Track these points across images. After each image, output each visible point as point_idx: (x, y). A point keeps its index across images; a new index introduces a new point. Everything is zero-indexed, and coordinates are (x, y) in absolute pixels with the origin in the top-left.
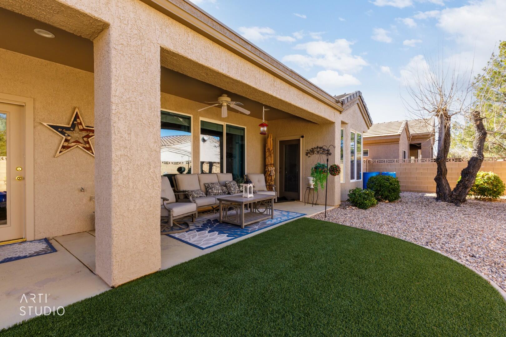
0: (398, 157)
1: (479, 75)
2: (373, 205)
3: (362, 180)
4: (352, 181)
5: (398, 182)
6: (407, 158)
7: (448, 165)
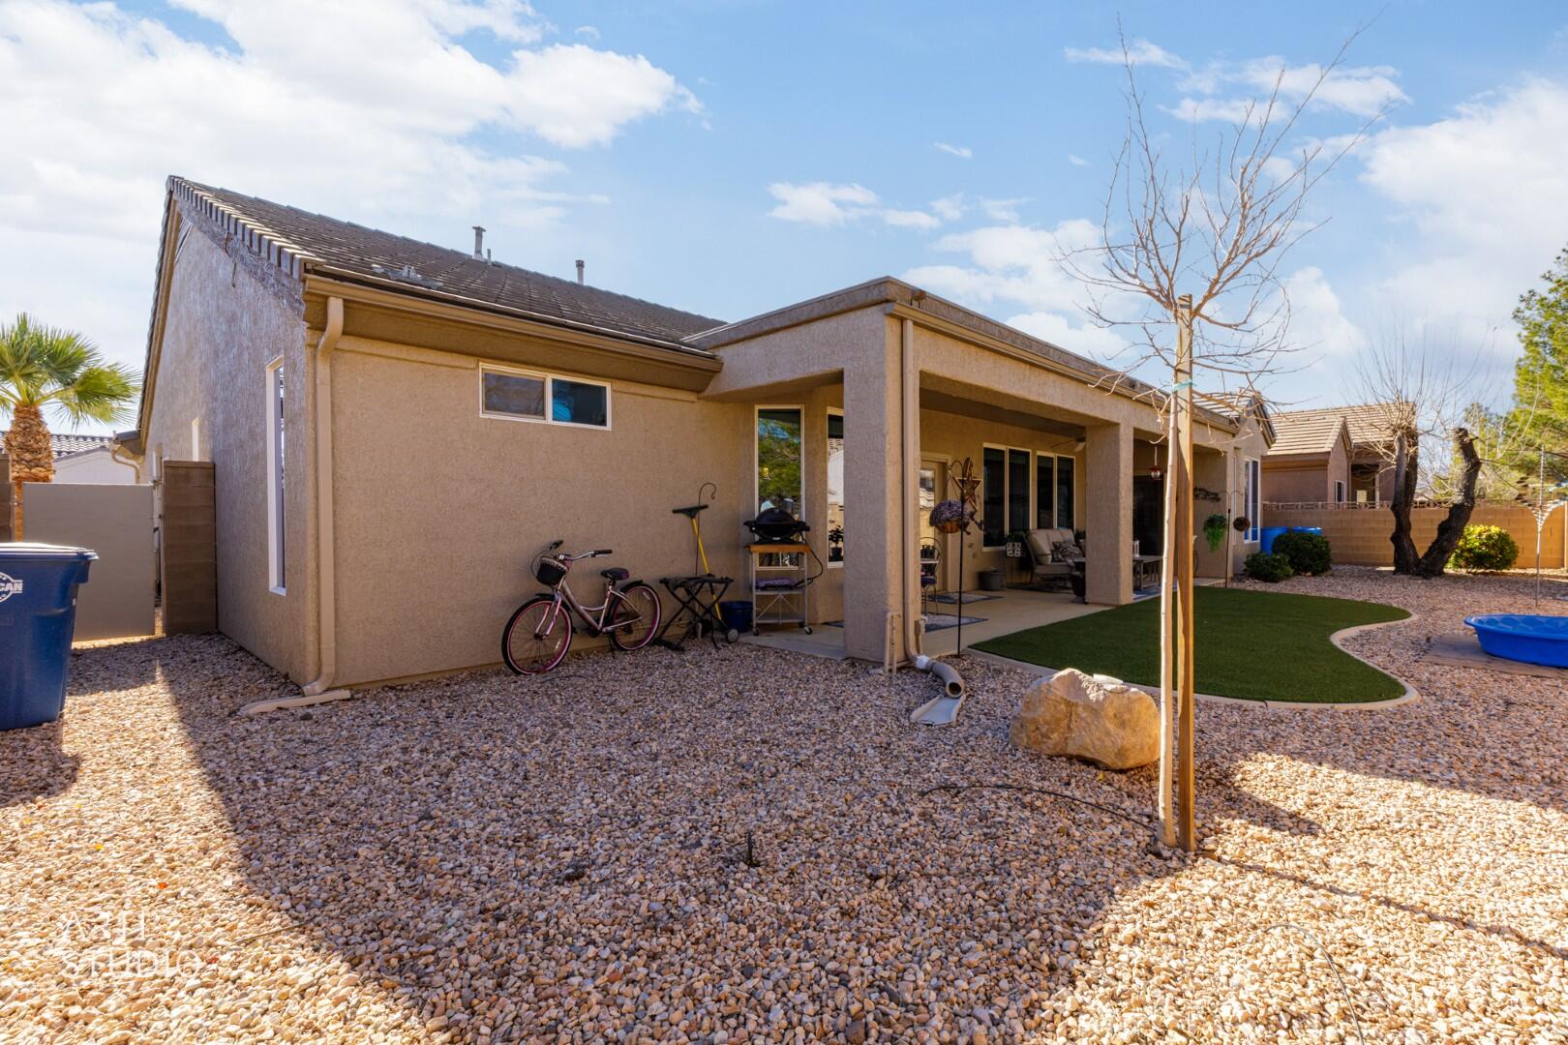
0: (1324, 497)
1: (1532, 293)
2: (1288, 577)
3: (1259, 541)
4: (1246, 542)
5: (1327, 543)
6: (1345, 500)
7: (1414, 515)
